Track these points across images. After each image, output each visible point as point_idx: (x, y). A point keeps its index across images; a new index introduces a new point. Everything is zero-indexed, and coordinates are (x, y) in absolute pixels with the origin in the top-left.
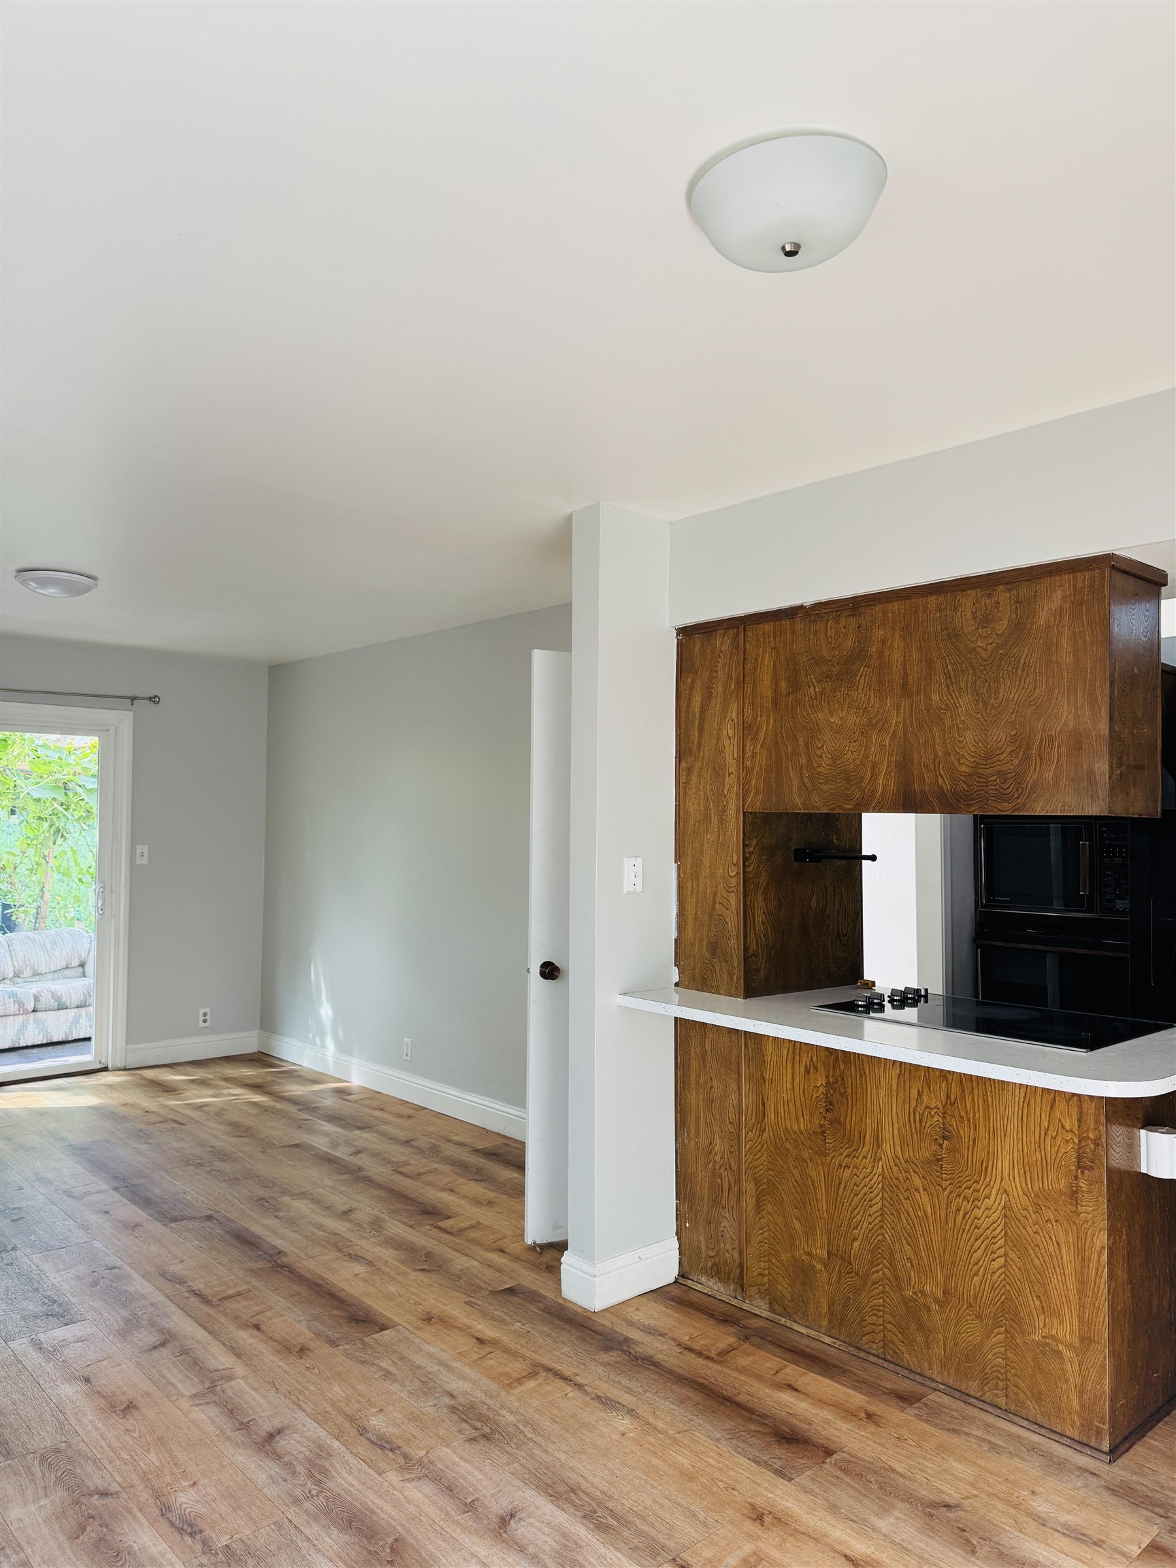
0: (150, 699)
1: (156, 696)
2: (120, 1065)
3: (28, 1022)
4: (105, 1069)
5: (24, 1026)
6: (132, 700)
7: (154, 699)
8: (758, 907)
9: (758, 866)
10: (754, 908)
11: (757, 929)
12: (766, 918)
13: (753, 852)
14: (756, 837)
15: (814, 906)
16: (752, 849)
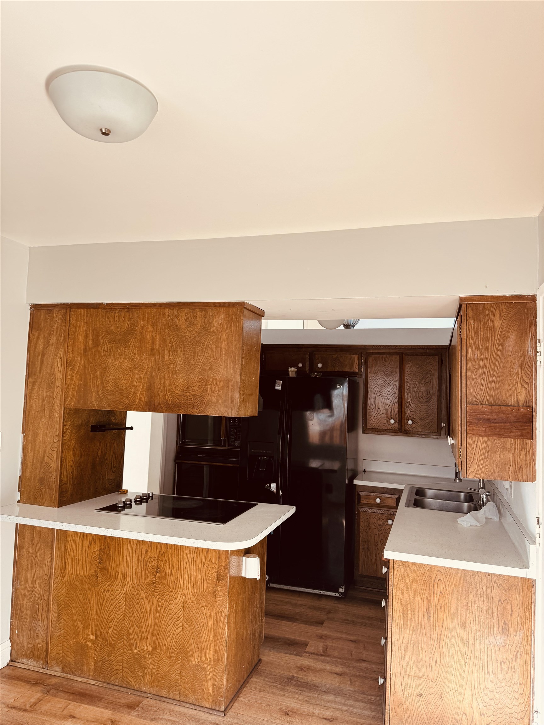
8: (69, 458)
9: (71, 436)
10: (67, 458)
11: (68, 469)
12: (73, 463)
13: (68, 429)
14: (70, 420)
15: (100, 454)
16: (68, 427)
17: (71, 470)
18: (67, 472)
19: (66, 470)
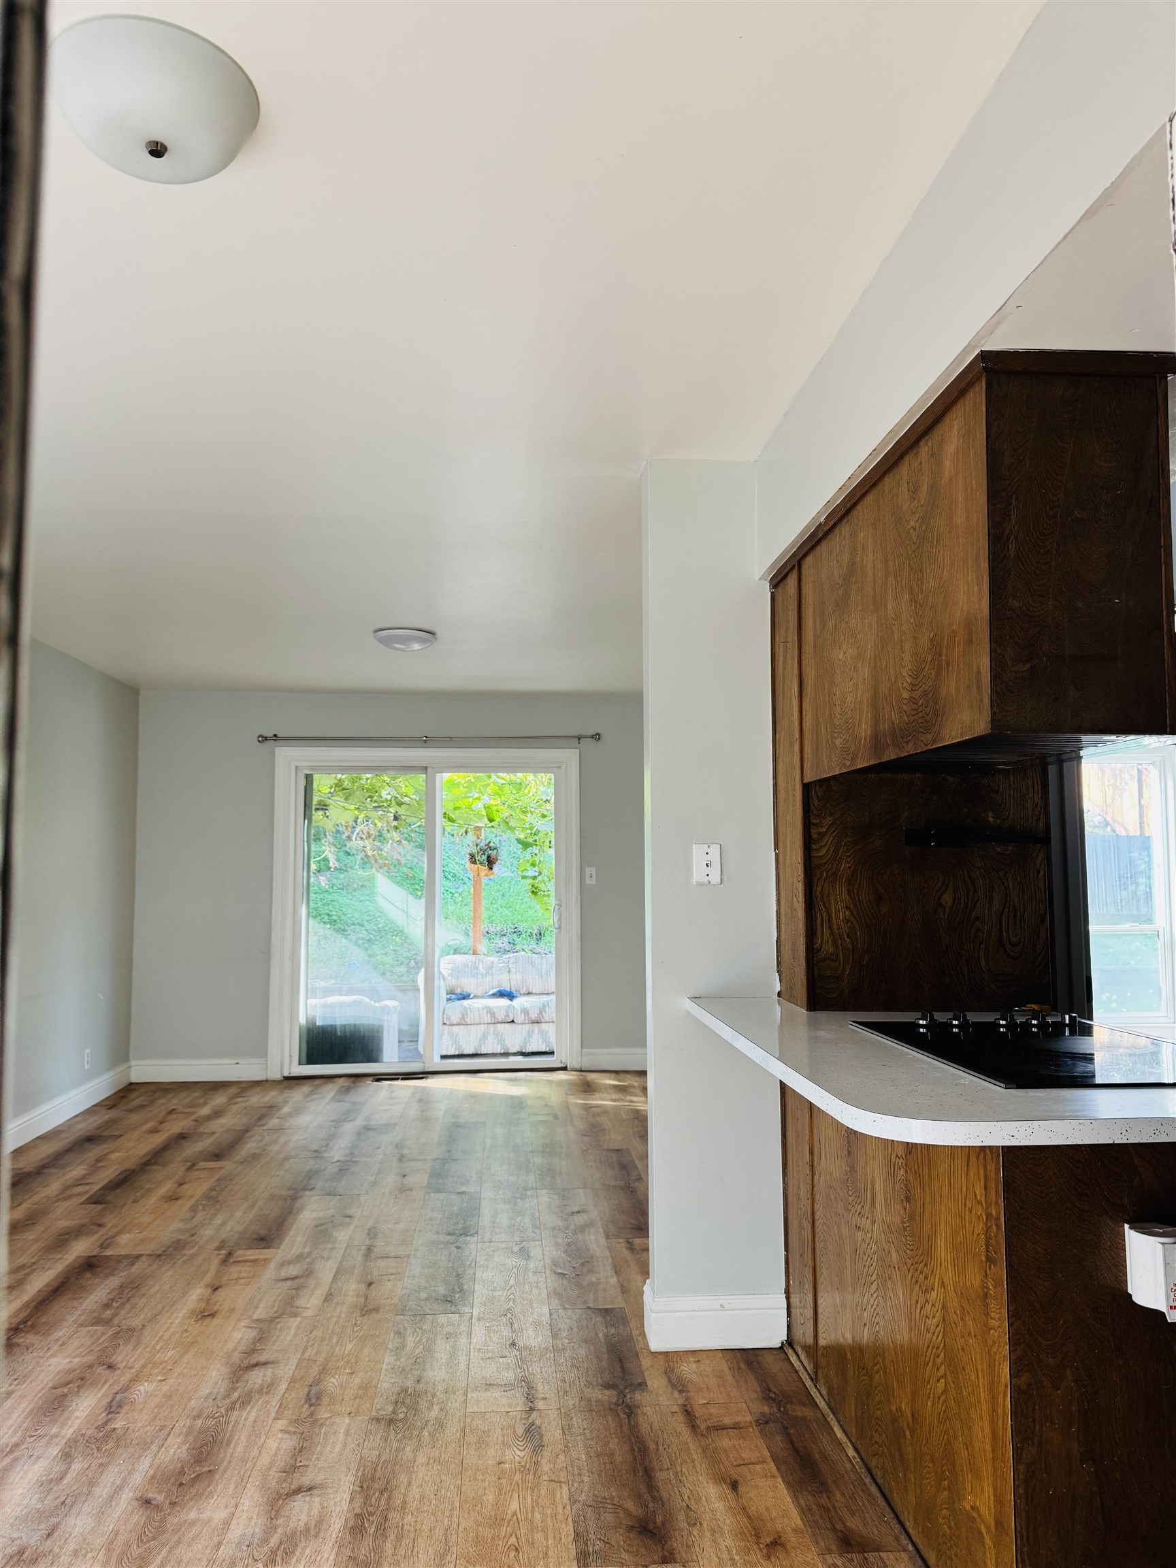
0: (592, 737)
1: (598, 734)
2: (577, 1066)
3: (533, 1031)
4: (564, 1069)
5: (530, 1034)
6: (579, 739)
7: (597, 737)
8: (835, 900)
9: (836, 850)
10: (829, 901)
11: (835, 927)
12: (852, 914)
13: (825, 833)
14: (831, 814)
15: (950, 903)
16: (824, 830)
17: (845, 929)
18: (832, 933)
19: (830, 927)
